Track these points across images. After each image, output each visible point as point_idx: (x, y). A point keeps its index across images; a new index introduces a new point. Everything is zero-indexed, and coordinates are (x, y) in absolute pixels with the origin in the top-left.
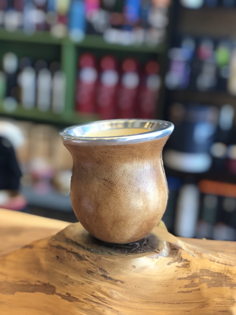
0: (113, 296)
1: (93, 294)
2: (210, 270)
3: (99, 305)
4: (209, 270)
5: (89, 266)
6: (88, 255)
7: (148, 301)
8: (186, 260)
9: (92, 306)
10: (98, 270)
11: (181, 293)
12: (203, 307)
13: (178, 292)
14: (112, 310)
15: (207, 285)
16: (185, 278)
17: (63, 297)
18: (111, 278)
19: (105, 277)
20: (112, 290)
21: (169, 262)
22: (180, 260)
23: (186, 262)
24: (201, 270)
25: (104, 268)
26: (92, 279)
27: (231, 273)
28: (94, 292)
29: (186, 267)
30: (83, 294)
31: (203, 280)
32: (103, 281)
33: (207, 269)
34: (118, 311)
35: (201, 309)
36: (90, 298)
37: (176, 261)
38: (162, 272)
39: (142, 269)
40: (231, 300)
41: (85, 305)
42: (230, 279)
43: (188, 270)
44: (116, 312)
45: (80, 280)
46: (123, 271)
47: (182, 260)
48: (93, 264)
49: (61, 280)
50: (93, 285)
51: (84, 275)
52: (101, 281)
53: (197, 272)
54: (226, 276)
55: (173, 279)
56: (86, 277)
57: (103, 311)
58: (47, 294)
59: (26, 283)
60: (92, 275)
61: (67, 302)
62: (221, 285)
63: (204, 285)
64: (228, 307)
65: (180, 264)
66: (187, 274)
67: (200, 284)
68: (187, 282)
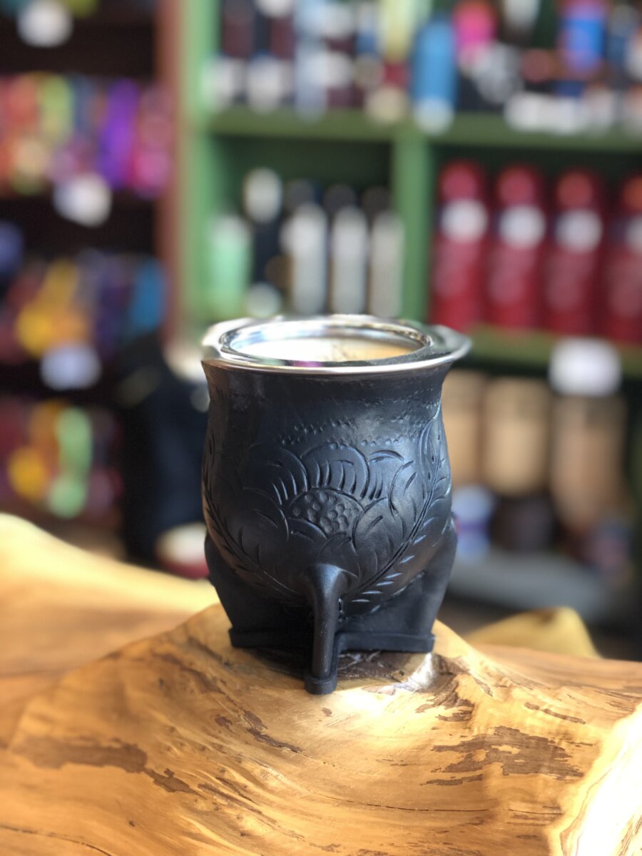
0: (267, 782)
1: (220, 775)
2: (522, 731)
3: (232, 803)
4: (517, 731)
5: (222, 705)
6: (224, 680)
7: (351, 799)
8: (466, 703)
9: (215, 804)
10: (242, 717)
11: (435, 786)
12: (482, 822)
13: (428, 783)
14: (261, 817)
15: (502, 767)
16: (453, 748)
17: (159, 780)
18: (268, 737)
19: (257, 734)
20: (266, 769)
21: (421, 704)
22: (452, 702)
23: (464, 708)
24: (499, 729)
25: (255, 713)
26: (226, 738)
27: (570, 739)
28: (224, 771)
29: (463, 720)
30: (200, 774)
31: (495, 755)
32: (250, 744)
33: (513, 728)
34: (274, 821)
35: (475, 827)
36: (213, 785)
37: (440, 704)
38: (399, 729)
39: (347, 719)
40: (553, 808)
41: (199, 800)
42: (565, 755)
43: (467, 728)
44: (270, 823)
45: (200, 738)
46: (299, 722)
47: (455, 701)
48: (232, 701)
49: (161, 738)
50: (224, 753)
51: (209, 728)
52: (247, 743)
53: (485, 735)
54: (556, 748)
55: (422, 749)
56: (213, 732)
57: (238, 818)
58: (128, 771)
59: (90, 744)
60: (226, 729)
61: (163, 792)
62: (537, 770)
63: (496, 768)
64: (542, 825)
65: (449, 712)
66: (462, 736)
67: (486, 764)
68: (454, 758)
